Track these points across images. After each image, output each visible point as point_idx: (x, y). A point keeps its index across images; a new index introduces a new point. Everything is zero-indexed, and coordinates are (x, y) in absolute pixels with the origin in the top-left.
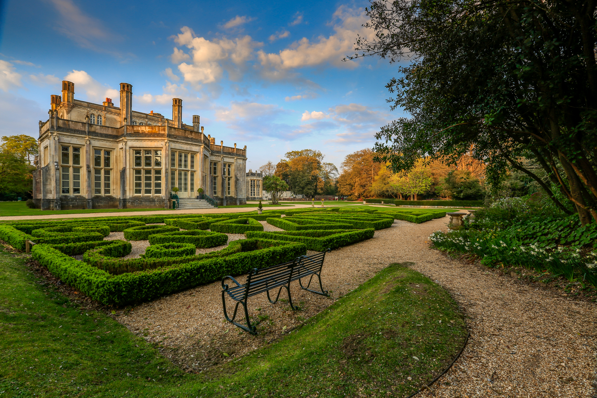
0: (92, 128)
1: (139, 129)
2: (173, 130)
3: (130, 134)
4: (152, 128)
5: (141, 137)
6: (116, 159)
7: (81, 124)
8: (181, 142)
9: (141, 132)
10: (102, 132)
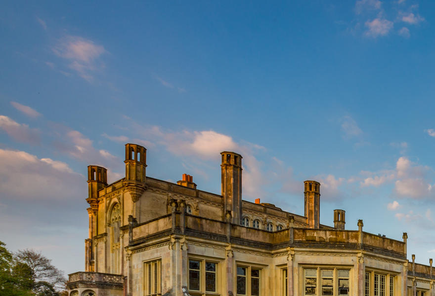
0: (236, 231)
1: (315, 235)
2: (368, 237)
3: (300, 242)
4: (336, 235)
5: (318, 247)
6: (270, 282)
7: (219, 224)
8: (379, 257)
9: (317, 239)
10: (249, 238)
